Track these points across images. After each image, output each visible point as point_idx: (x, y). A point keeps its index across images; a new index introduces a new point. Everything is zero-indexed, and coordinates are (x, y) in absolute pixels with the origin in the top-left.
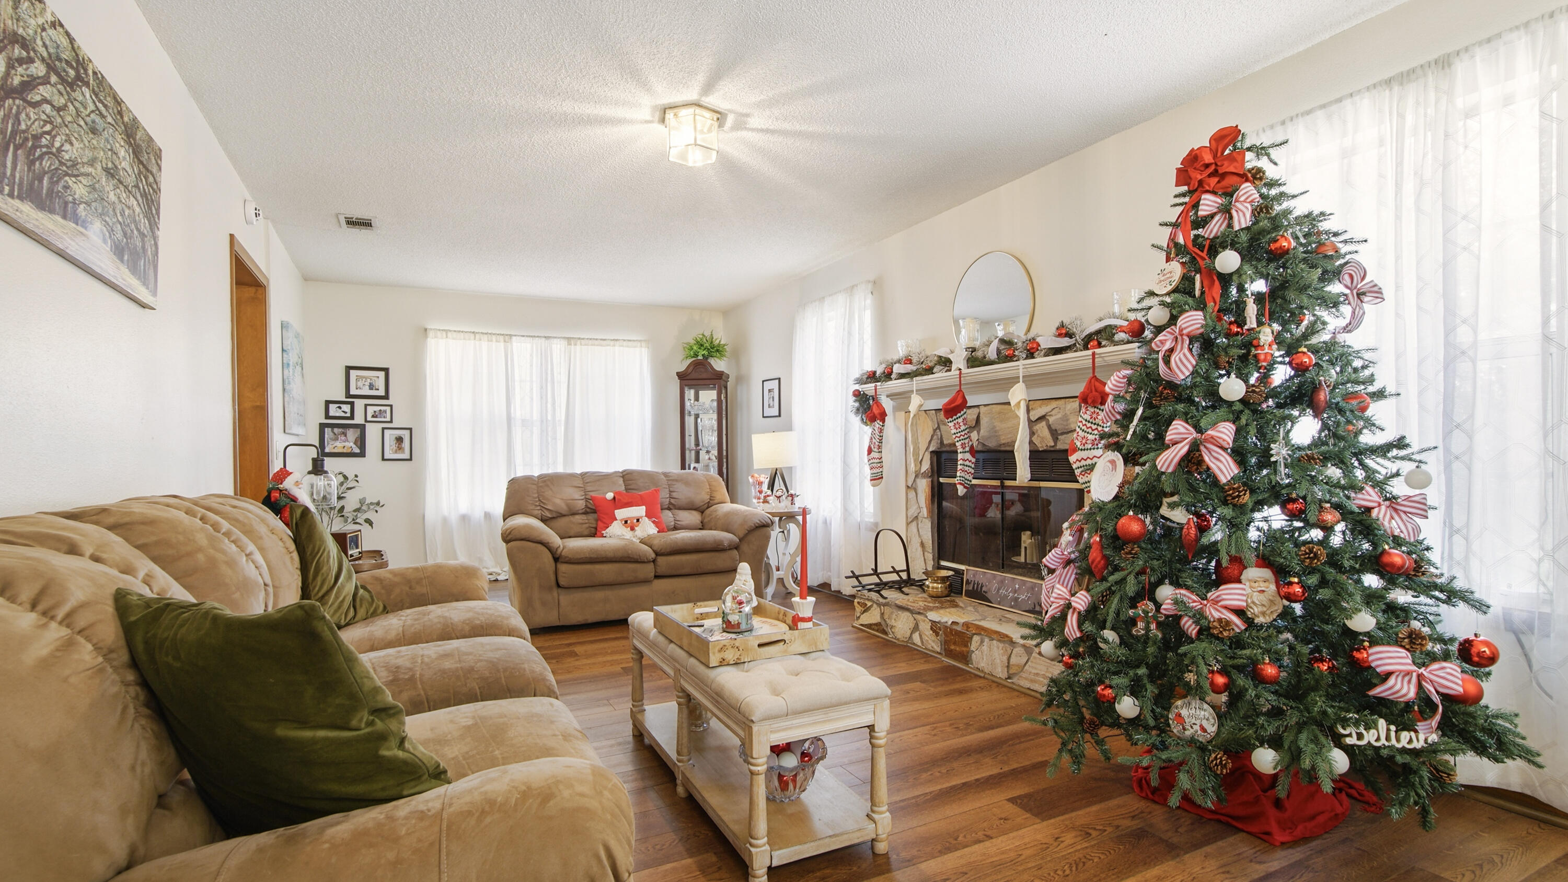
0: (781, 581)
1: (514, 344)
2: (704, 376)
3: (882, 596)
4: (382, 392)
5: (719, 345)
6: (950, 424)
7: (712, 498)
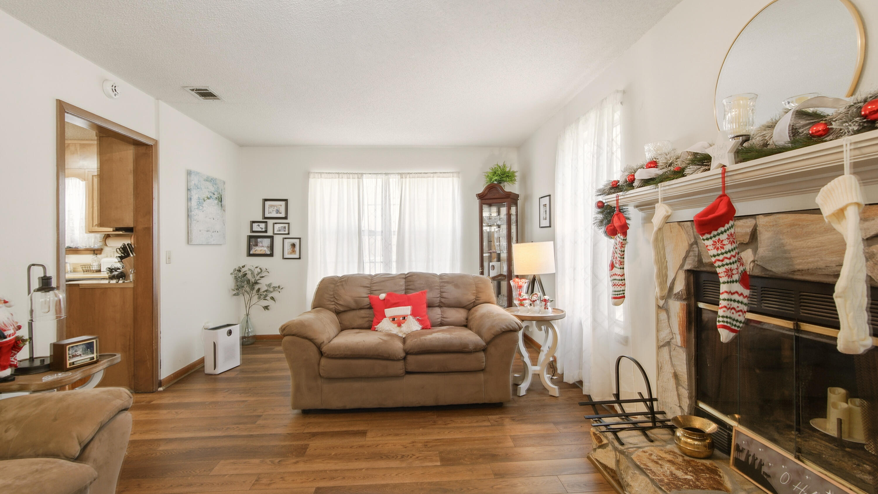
0: (537, 376)
1: (364, 180)
2: (497, 196)
3: (618, 439)
4: (283, 215)
5: (509, 172)
6: (707, 243)
7: (477, 298)
